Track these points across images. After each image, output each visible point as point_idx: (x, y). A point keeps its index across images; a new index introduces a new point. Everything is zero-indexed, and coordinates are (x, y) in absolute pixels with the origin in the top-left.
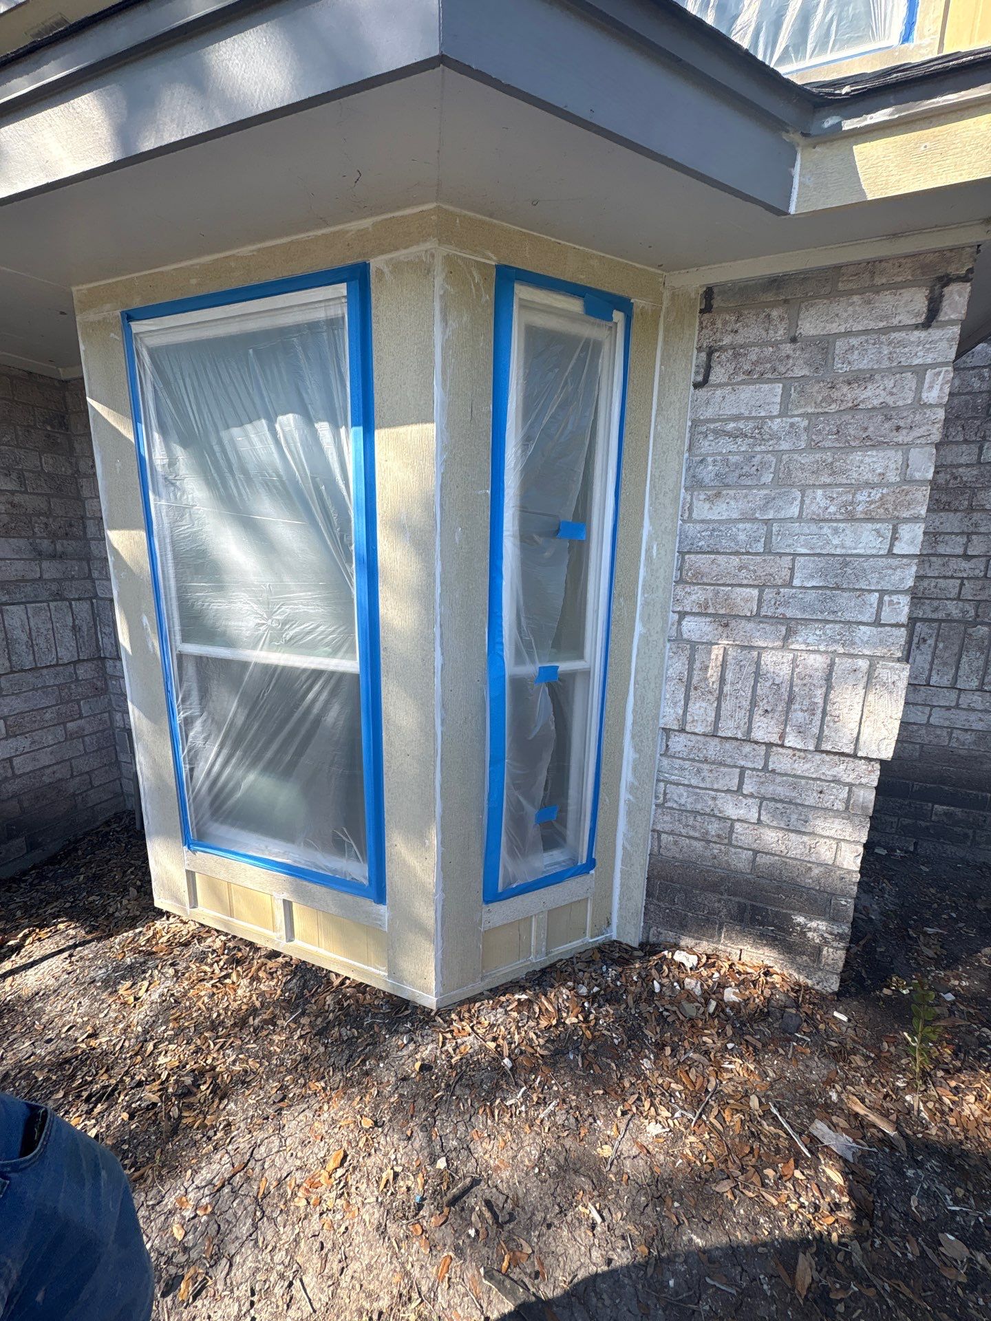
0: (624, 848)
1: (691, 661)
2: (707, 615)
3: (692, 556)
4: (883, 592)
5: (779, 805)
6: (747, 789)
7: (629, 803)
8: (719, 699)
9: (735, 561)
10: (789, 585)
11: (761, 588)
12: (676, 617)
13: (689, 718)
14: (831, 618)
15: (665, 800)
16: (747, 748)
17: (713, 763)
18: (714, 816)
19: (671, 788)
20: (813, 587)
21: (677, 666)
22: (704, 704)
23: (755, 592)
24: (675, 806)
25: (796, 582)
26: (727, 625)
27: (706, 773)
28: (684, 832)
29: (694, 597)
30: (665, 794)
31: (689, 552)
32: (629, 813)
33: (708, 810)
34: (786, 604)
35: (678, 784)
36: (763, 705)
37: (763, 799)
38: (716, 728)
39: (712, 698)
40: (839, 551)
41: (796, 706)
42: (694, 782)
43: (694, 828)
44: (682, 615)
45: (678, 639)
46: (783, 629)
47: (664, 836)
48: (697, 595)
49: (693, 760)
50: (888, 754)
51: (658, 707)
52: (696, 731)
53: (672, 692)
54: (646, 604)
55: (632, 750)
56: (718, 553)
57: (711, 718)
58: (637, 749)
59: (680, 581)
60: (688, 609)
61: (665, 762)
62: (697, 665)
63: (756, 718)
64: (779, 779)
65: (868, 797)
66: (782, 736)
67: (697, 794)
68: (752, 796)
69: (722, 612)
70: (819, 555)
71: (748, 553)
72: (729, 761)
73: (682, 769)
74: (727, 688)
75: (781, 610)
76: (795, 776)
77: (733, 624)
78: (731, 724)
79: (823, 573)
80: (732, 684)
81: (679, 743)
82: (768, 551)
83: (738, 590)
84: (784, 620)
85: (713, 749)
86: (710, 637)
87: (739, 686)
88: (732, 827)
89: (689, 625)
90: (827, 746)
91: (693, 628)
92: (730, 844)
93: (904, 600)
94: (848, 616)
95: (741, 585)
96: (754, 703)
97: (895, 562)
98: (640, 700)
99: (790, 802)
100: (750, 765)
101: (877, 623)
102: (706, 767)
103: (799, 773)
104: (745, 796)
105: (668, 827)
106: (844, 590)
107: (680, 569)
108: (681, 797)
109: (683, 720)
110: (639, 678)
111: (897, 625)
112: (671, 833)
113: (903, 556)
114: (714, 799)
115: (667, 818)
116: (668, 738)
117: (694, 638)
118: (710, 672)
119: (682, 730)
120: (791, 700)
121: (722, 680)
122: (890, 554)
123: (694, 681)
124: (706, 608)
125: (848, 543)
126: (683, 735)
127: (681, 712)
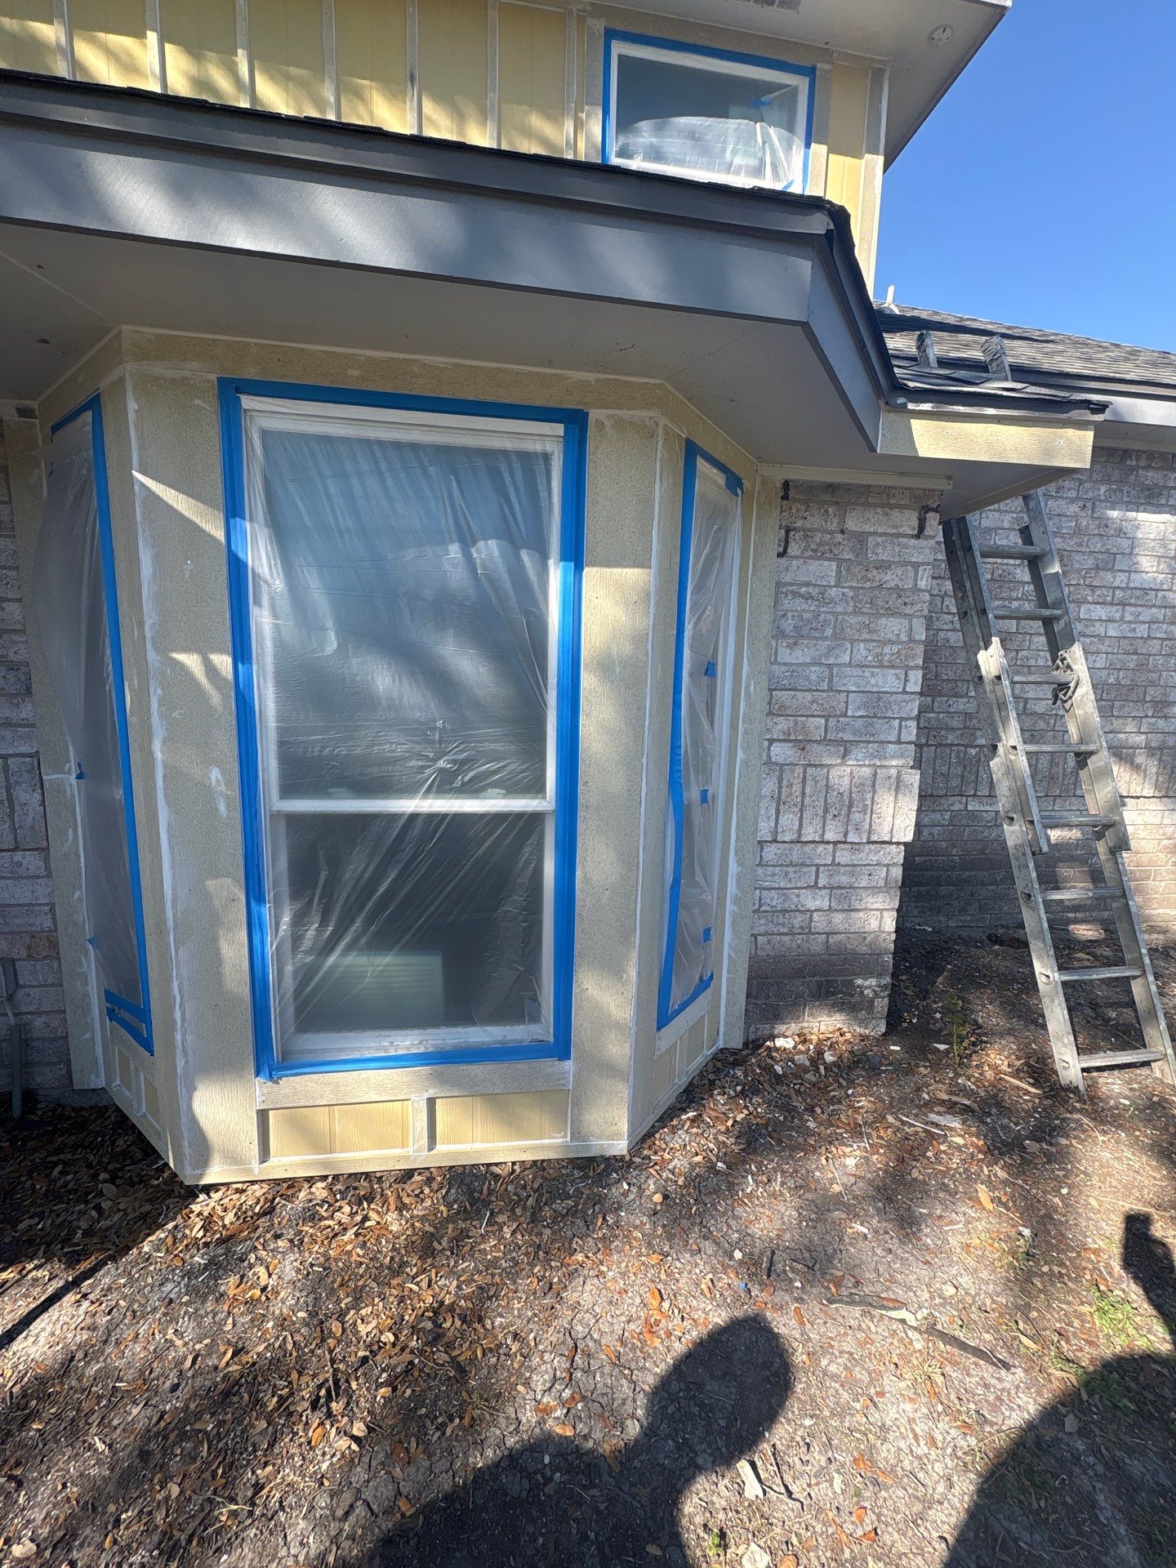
0: (730, 957)
1: (780, 780)
2: (789, 741)
3: (778, 693)
4: (901, 719)
5: (843, 891)
6: (822, 882)
7: (734, 914)
8: (801, 811)
9: (809, 696)
10: (845, 715)
11: (827, 718)
12: (766, 743)
13: (780, 829)
14: (871, 739)
15: (760, 905)
16: (821, 848)
17: (796, 865)
18: (798, 911)
19: (765, 893)
20: (861, 717)
21: (770, 786)
22: (791, 816)
23: (823, 721)
24: (768, 909)
25: (850, 713)
26: (803, 749)
27: (791, 875)
28: (775, 930)
29: (779, 726)
30: (760, 899)
31: (776, 689)
32: (733, 923)
33: (793, 907)
34: (843, 730)
35: (770, 889)
36: (833, 811)
37: (832, 888)
38: (800, 835)
39: (797, 810)
40: (875, 689)
41: (854, 809)
42: (782, 885)
43: (783, 925)
44: (771, 741)
45: (769, 762)
46: (842, 749)
47: (759, 938)
48: (783, 724)
49: (782, 865)
50: (909, 837)
51: (757, 823)
52: (786, 839)
53: (767, 808)
54: (746, 733)
55: (735, 865)
56: (797, 690)
57: (796, 828)
58: (740, 863)
59: (770, 713)
60: (775, 737)
61: (760, 870)
62: (785, 783)
63: (828, 822)
64: (842, 870)
65: (897, 873)
66: (846, 835)
67: (785, 895)
68: (824, 887)
69: (800, 738)
70: (863, 692)
71: (817, 690)
72: (808, 862)
73: (774, 875)
74: (807, 800)
75: (840, 735)
76: (853, 865)
77: (808, 747)
78: (811, 829)
79: (865, 705)
80: (810, 796)
81: (770, 852)
82: (830, 689)
83: (812, 719)
84: (842, 742)
85: (796, 853)
86: (792, 760)
87: (815, 798)
88: (811, 916)
89: (776, 749)
90: (874, 838)
91: (780, 752)
92: (810, 933)
93: (913, 724)
94: (882, 737)
95: (813, 716)
96: (826, 811)
97: (907, 697)
98: (742, 819)
99: (851, 887)
100: (823, 862)
101: (899, 742)
102: (791, 869)
103: (855, 862)
104: (820, 889)
105: (762, 929)
106: (880, 718)
107: (769, 703)
108: (773, 899)
109: (776, 832)
110: (741, 799)
111: (910, 743)
112: (766, 934)
113: (912, 693)
114: (798, 896)
115: (762, 921)
116: (762, 849)
117: (781, 761)
118: (794, 788)
119: (775, 841)
120: (850, 806)
121: (803, 794)
122: (904, 692)
123: (783, 797)
124: (789, 735)
125: (880, 684)
126: (774, 845)
127: (773, 825)
